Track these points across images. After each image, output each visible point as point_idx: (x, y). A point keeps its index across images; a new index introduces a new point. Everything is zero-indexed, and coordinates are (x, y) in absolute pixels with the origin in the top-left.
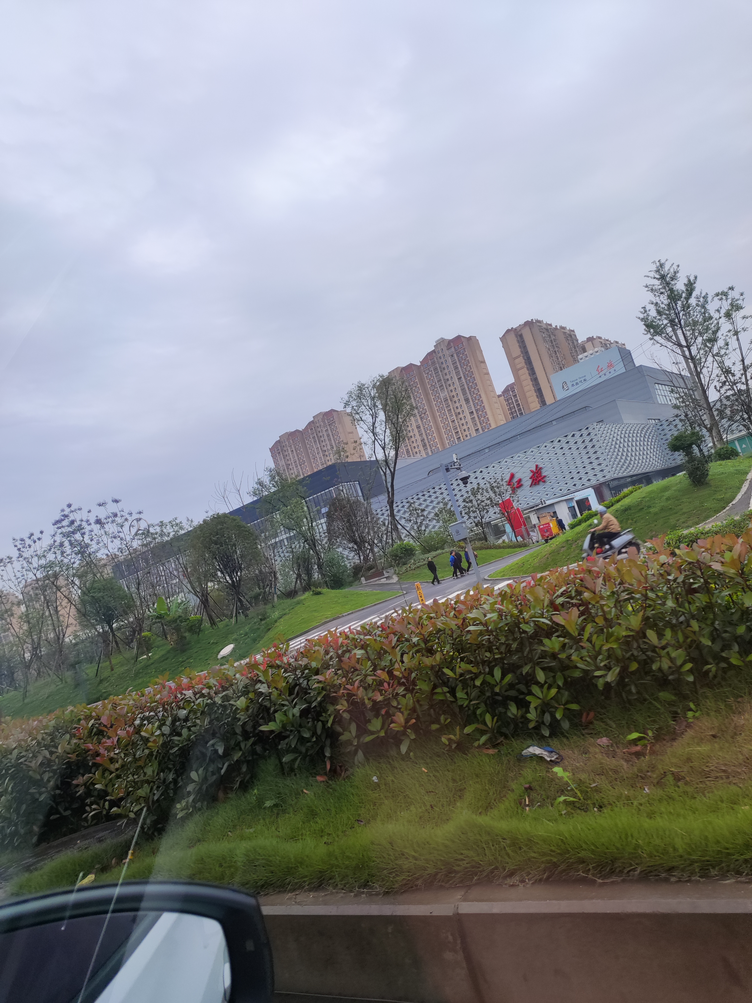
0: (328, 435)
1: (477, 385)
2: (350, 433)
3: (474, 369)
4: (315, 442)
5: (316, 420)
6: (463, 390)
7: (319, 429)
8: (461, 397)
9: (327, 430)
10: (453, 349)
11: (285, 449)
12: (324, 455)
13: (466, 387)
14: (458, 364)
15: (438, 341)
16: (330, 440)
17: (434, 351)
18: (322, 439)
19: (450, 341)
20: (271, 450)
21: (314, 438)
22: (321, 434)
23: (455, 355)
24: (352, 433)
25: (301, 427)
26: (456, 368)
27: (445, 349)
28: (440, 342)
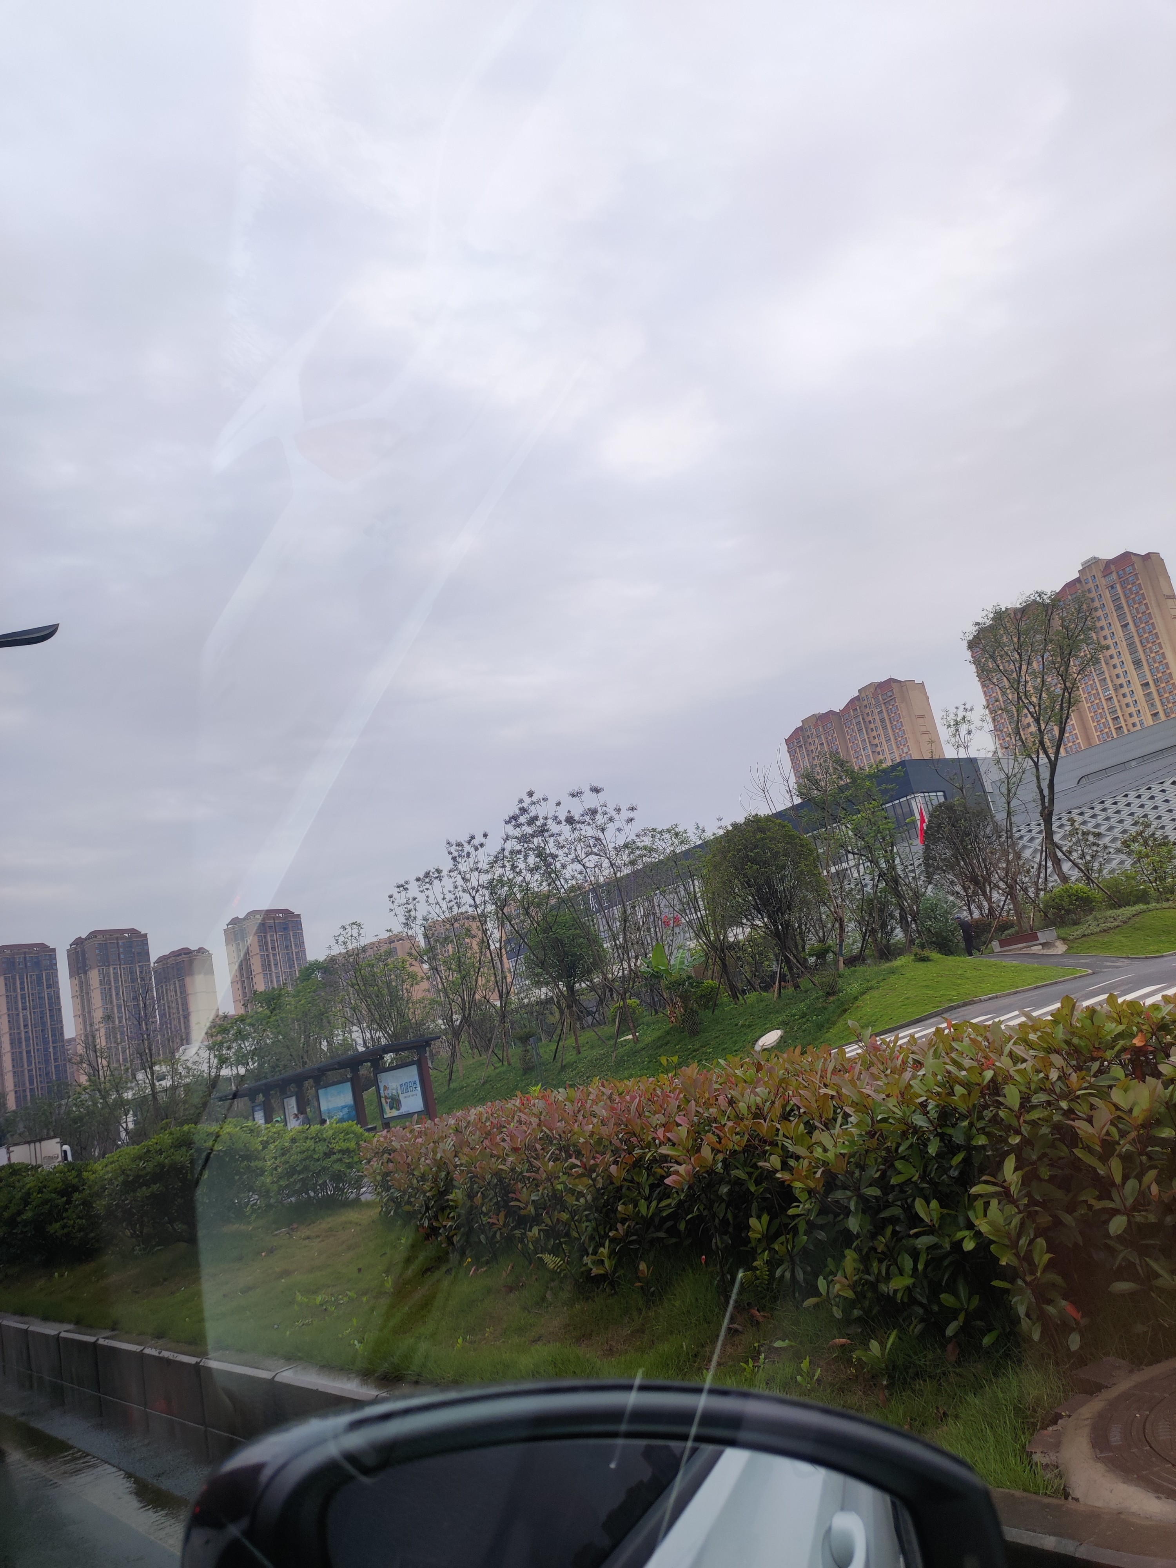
0: (882, 721)
1: (1157, 638)
2: (919, 717)
3: (1154, 610)
4: (860, 730)
5: (863, 695)
6: (1131, 645)
7: (867, 710)
8: (1127, 658)
9: (880, 712)
10: (1114, 576)
11: (810, 740)
12: (873, 752)
13: (1136, 639)
14: (1123, 601)
15: (1086, 562)
16: (885, 728)
17: (1078, 580)
18: (872, 726)
19: (1109, 563)
20: (787, 741)
21: (858, 723)
22: (870, 718)
23: (1118, 586)
24: (923, 717)
25: (838, 706)
26: (1119, 608)
27: (1100, 574)
28: (1091, 565)
